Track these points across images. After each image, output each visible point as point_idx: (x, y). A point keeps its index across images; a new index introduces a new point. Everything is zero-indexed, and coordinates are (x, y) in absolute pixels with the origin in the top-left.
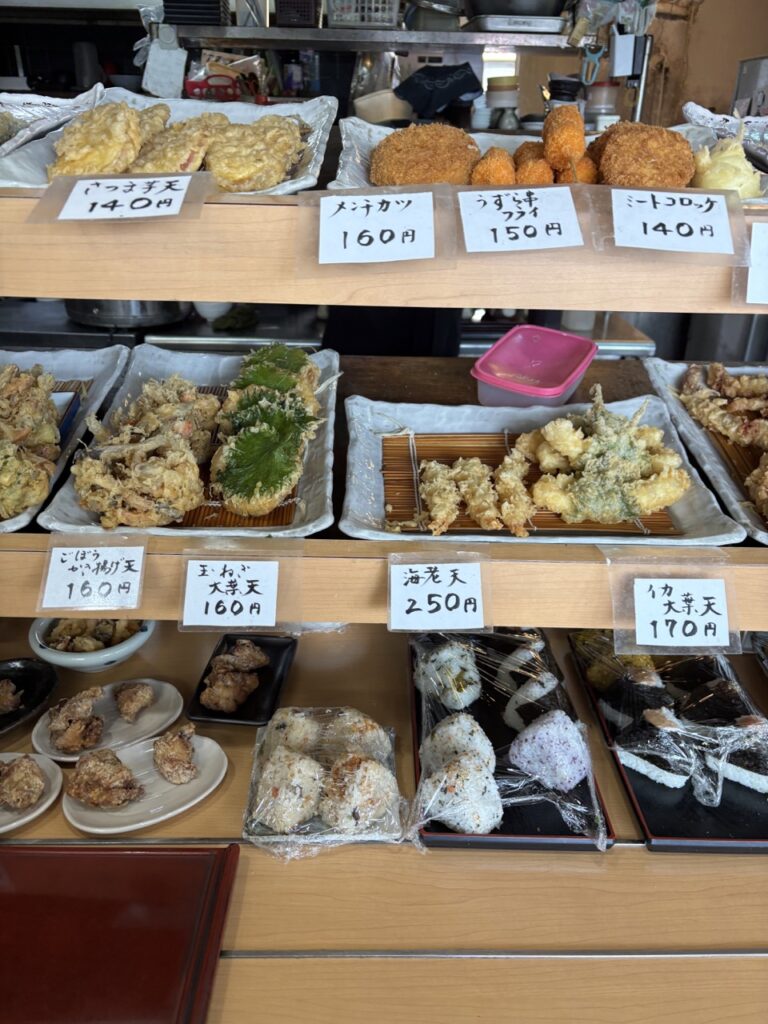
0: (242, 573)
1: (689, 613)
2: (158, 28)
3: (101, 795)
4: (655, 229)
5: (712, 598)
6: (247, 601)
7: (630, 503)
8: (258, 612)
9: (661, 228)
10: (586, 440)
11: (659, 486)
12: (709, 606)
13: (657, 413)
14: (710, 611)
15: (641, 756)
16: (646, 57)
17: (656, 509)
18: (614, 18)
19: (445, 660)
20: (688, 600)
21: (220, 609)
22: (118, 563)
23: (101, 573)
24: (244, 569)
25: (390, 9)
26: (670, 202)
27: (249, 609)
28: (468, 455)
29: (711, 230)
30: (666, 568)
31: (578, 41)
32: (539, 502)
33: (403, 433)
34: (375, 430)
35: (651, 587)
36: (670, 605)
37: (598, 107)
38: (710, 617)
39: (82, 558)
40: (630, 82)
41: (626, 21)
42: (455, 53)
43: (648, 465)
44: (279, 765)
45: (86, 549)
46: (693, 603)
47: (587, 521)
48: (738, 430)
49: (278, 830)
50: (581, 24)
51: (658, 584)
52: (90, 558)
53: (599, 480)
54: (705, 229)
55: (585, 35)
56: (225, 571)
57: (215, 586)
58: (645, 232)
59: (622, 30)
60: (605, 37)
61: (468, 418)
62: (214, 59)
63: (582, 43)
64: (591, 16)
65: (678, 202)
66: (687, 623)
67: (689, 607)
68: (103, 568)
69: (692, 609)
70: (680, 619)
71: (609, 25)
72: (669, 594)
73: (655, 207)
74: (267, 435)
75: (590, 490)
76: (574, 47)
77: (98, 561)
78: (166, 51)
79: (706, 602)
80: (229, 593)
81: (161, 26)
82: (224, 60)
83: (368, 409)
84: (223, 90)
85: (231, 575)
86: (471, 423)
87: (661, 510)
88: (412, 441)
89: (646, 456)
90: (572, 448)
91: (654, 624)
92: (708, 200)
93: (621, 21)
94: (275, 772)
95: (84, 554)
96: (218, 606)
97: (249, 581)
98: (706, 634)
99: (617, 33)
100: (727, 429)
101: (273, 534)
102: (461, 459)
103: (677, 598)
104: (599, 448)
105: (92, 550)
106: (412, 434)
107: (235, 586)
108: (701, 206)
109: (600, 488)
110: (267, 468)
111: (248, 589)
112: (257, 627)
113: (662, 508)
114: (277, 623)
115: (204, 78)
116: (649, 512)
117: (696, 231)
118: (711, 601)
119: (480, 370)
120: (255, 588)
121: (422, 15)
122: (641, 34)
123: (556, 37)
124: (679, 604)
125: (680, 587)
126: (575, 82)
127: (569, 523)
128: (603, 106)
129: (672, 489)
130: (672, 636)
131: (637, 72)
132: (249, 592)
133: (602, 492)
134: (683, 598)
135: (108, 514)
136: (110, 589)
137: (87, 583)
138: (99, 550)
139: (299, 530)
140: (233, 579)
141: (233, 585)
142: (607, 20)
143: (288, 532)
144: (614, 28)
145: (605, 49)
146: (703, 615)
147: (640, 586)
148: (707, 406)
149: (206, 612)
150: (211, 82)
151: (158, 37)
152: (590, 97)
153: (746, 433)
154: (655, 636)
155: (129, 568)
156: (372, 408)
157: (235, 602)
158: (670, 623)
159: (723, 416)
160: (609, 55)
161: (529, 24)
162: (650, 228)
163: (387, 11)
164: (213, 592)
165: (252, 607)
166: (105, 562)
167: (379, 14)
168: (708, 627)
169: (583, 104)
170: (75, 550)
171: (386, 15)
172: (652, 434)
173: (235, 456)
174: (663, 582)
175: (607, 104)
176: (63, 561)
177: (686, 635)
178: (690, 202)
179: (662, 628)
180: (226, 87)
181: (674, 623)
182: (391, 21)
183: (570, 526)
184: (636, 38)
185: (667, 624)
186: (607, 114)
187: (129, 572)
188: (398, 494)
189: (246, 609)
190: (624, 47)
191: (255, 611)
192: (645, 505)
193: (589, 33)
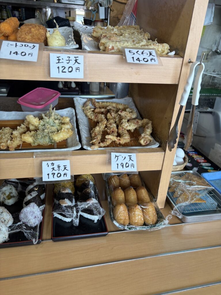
1: (59, 171)
4: (14, 53)
5: (66, 166)
7: (51, 139)
9: (16, 53)
10: (40, 121)
11: (61, 134)
12: (65, 168)
13: (72, 113)
14: (65, 170)
15: (58, 214)
16: (109, 14)
17: (60, 141)
18: (99, 1)
20: (59, 167)
26: (21, 45)
28: (5, 126)
29: (32, 54)
30: (53, 158)
31: (89, 8)
32: (23, 140)
35: (48, 163)
36: (53, 169)
38: (65, 171)
40: (105, 21)
41: (101, 3)
43: (60, 128)
46: (60, 168)
47: (39, 145)
48: (94, 118)
50: (89, 3)
51: (50, 163)
53: (42, 133)
54: (30, 54)
55: (91, 6)
58: (10, 54)
59: (101, 5)
60: (97, 7)
64: (92, 1)
65: (24, 45)
66: (58, 173)
67: (59, 169)
69: (60, 169)
70: (56, 172)
71: (97, 3)
72: (53, 165)
73: (16, 47)
75: (39, 136)
79: (64, 167)
87: (62, 141)
89: (60, 125)
90: (36, 123)
91: (48, 174)
92: (34, 45)
98: (64, 176)
99: (99, 6)
100: (91, 117)
102: (3, 128)
103: (56, 167)
104: (44, 123)
108: (31, 47)
109: (42, 135)
113: (62, 140)
116: (58, 142)
117: (27, 54)
118: (66, 167)
119: (20, 101)
122: (107, 7)
123: (82, 6)
124: (56, 168)
125: (56, 163)
127: (32, 146)
129: (65, 134)
130: (54, 178)
131: (106, 18)
133: (43, 136)
134: (57, 166)
144: (99, 4)
146: (63, 171)
147: (44, 164)
148: (88, 111)
153: (96, 118)
154: (49, 178)
158: (53, 174)
159: (91, 113)
160: (98, 12)
161: (74, 2)
162: (12, 53)
168: (64, 174)
172: (66, 119)
174: (51, 162)
177: (58, 177)
178: (28, 46)
179: (51, 176)
181: (54, 174)
183: (32, 147)
184: (105, 8)
185: (52, 174)
190: (102, 10)
192: (57, 140)
193: (92, 6)
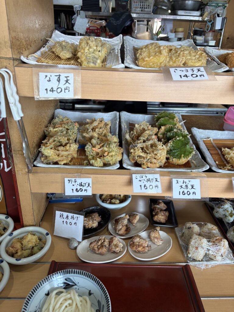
0: (189, 183)
2: (80, 12)
3: (142, 249)
6: (192, 191)
8: (195, 195)
16: (225, 24)
18: (216, 12)
19: (226, 208)
21: (184, 193)
22: (153, 179)
23: (149, 182)
24: (189, 182)
25: (150, 8)
27: (192, 194)
31: (205, 19)
33: (209, 139)
34: (201, 138)
37: (208, 38)
39: (142, 177)
40: (219, 31)
41: (220, 13)
42: (165, 21)
44: (196, 240)
45: (143, 175)
49: (198, 260)
50: (206, 14)
52: (144, 177)
56: (184, 182)
57: (181, 186)
59: (218, 16)
60: (213, 17)
61: (227, 135)
62: (90, 21)
63: (206, 19)
64: (209, 11)
68: (149, 180)
74: (182, 140)
76: (203, 20)
77: (147, 178)
78: (82, 19)
80: (186, 189)
81: (81, 11)
82: (94, 21)
83: (198, 132)
84: (94, 31)
85: (186, 183)
86: (228, 136)
88: (212, 141)
93: (218, 13)
94: (195, 242)
95: (142, 176)
96: (183, 193)
97: (191, 185)
101: (193, 171)
105: (144, 175)
106: (212, 139)
107: (188, 186)
110: (184, 150)
111: (191, 188)
112: (195, 199)
114: (201, 198)
115: (89, 27)
120: (193, 187)
121: (159, 10)
122: (224, 17)
123: (198, 17)
126: (202, 31)
128: (210, 38)
131: (222, 28)
132: (192, 188)
135: (145, 164)
136: (153, 187)
137: (145, 185)
138: (147, 175)
139: (200, 169)
140: (186, 184)
141: (187, 186)
142: (214, 13)
143: (196, 170)
144: (216, 15)
145: (213, 21)
149: (180, 194)
150: (90, 28)
151: (80, 15)
152: (206, 35)
155: (156, 181)
156: (199, 131)
157: (188, 191)
160: (214, 23)
161: (191, 13)
163: (149, 8)
164: (181, 188)
165: (193, 193)
166: (149, 179)
167: (147, 9)
169: (204, 37)
170: (139, 175)
171: (149, 10)
173: (172, 146)
175: (211, 37)
176: (136, 178)
180: (95, 30)
182: (150, 11)
184: (222, 18)
186: (211, 40)
187: (157, 182)
188: (216, 158)
189: (191, 193)
190: (219, 20)
191: (194, 194)
193: (208, 16)
